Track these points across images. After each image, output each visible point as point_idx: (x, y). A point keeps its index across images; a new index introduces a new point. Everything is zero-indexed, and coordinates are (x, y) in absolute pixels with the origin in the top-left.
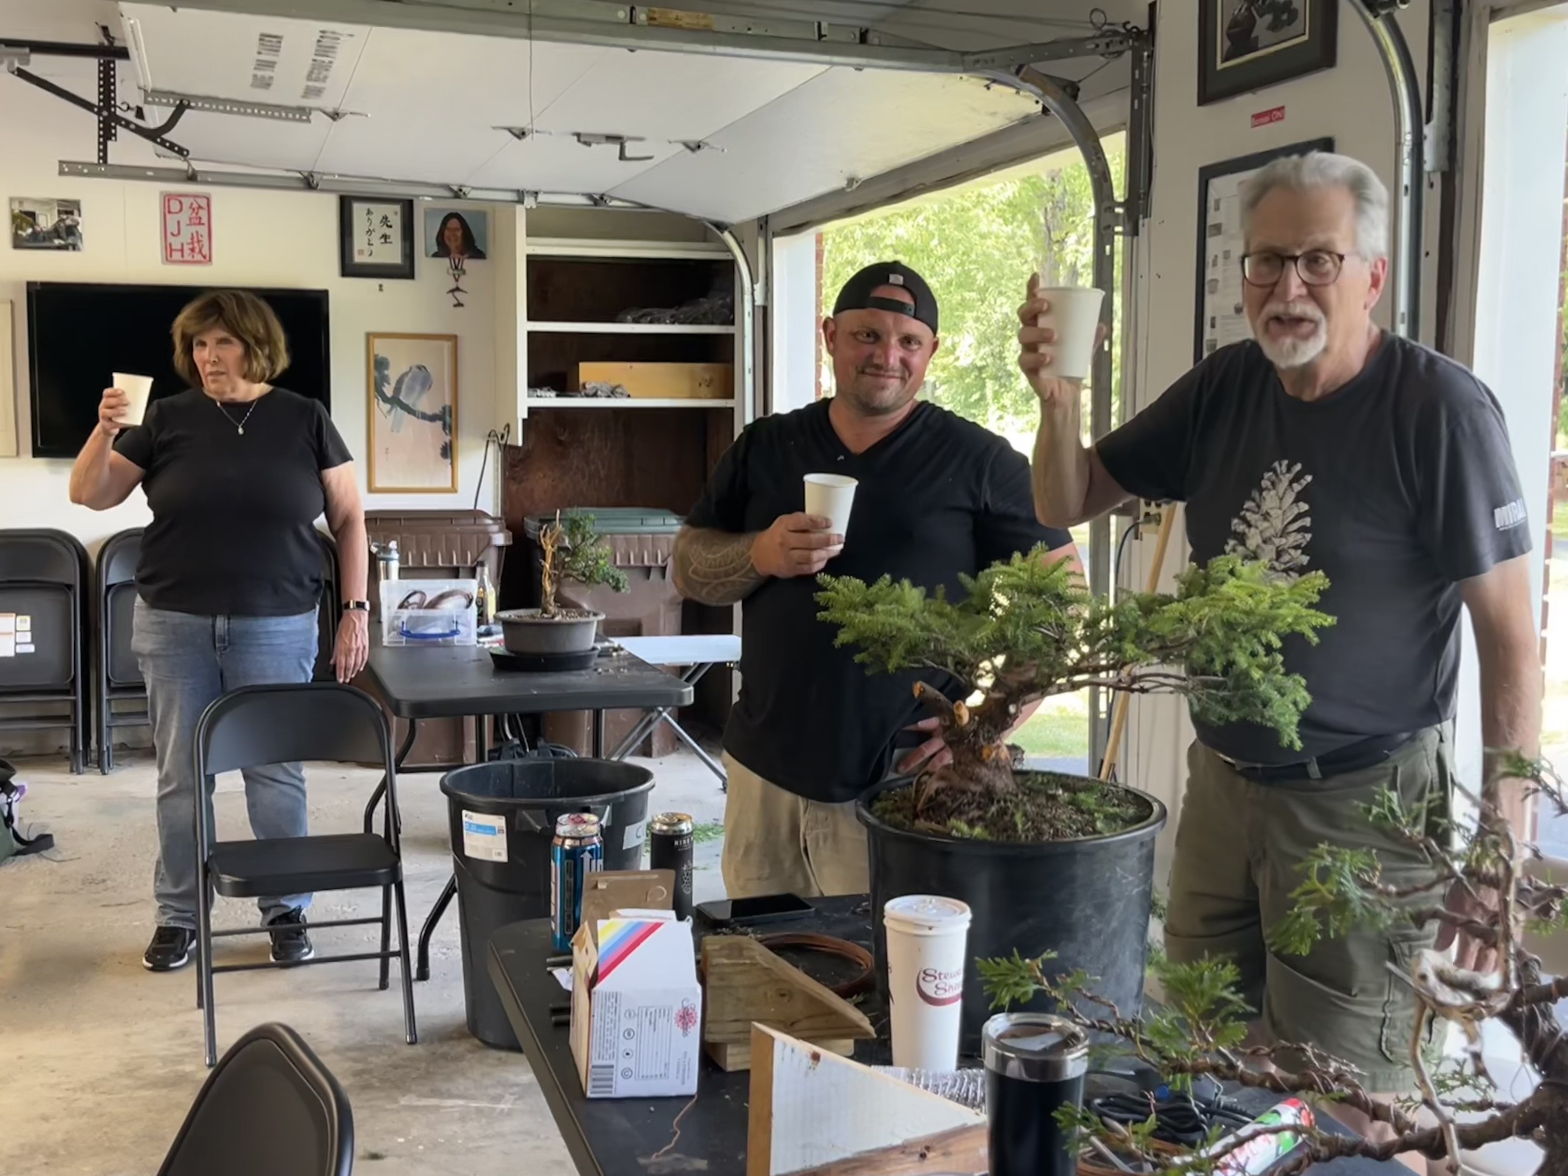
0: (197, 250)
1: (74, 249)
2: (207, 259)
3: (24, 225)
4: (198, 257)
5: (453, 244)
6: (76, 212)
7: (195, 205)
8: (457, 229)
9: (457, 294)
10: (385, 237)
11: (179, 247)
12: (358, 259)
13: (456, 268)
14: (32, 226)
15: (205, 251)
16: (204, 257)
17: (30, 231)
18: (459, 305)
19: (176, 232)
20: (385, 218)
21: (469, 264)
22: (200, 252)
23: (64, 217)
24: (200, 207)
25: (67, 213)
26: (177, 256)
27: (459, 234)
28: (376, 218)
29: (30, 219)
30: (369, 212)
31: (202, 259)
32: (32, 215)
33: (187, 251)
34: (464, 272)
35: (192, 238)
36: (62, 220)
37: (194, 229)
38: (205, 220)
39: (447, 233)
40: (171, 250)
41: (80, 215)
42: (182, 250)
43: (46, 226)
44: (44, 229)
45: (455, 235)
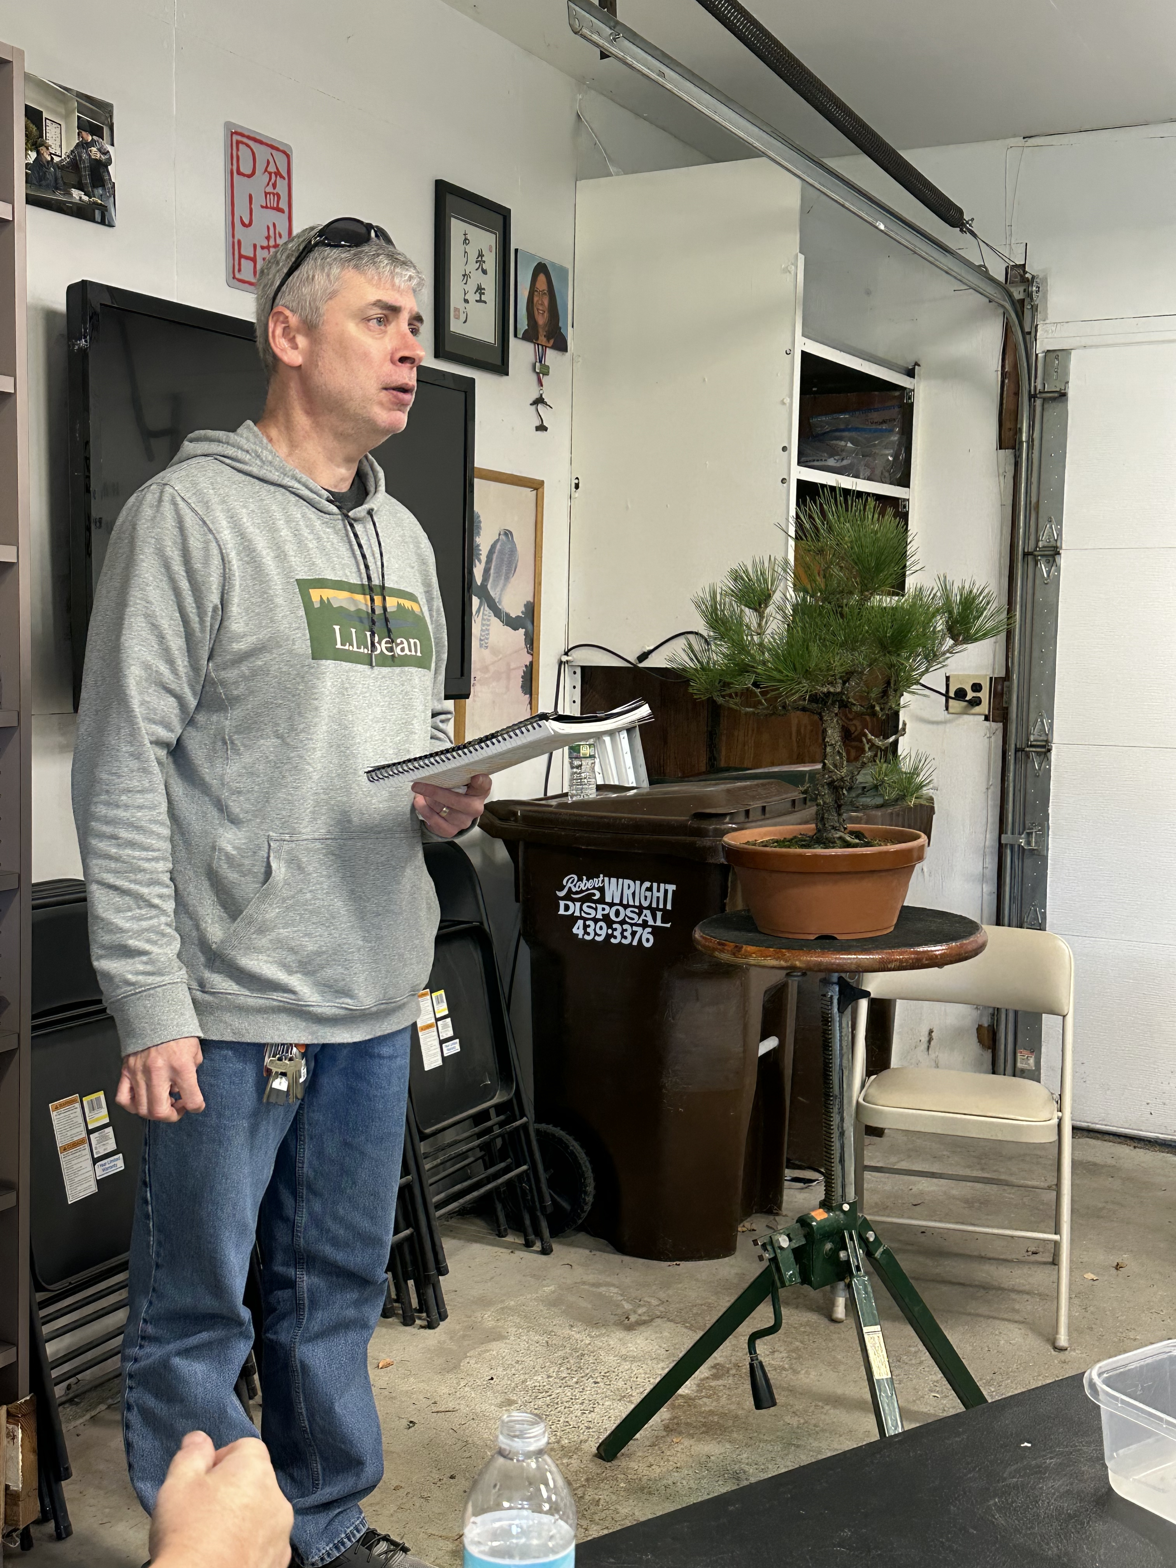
1: (103, 222)
5: (542, 320)
6: (106, 131)
7: (272, 168)
8: (544, 294)
9: (540, 407)
10: (480, 290)
11: (251, 254)
12: (455, 325)
13: (540, 362)
14: (38, 149)
17: (32, 156)
18: (541, 428)
19: (247, 221)
20: (481, 255)
21: (551, 356)
23: (88, 137)
24: (278, 173)
26: (247, 269)
27: (546, 302)
28: (472, 252)
30: (466, 241)
32: (40, 120)
34: (545, 371)
35: (268, 239)
36: (83, 145)
37: (271, 216)
38: (283, 205)
39: (536, 299)
40: (241, 256)
41: (113, 145)
42: (254, 260)
43: (58, 153)
44: (56, 159)
45: (542, 304)
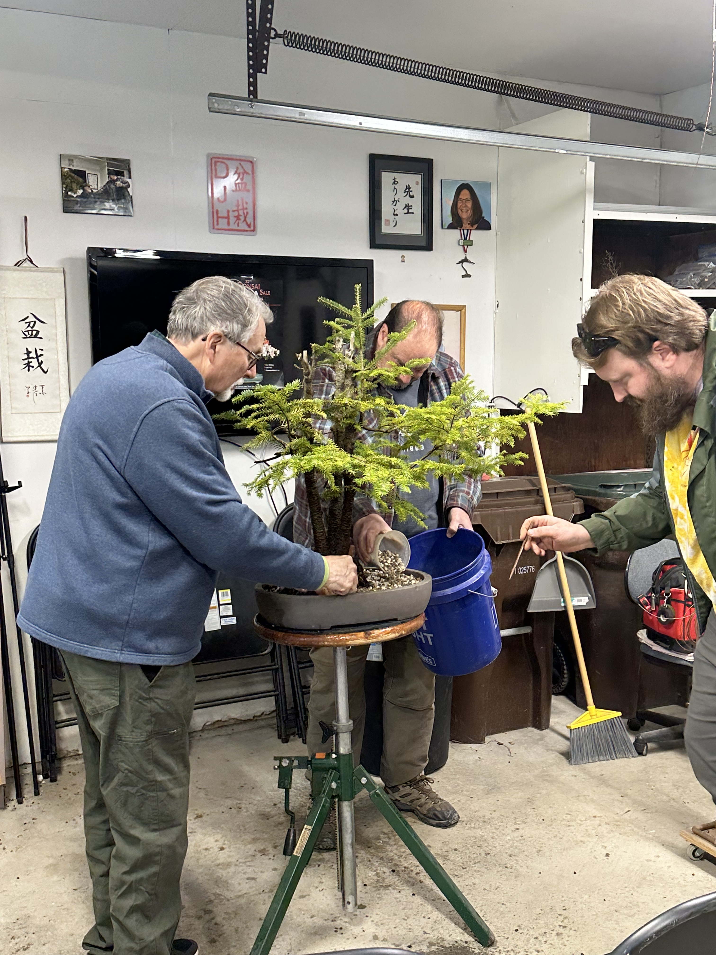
0: (242, 218)
1: (125, 215)
2: (252, 229)
3: (74, 186)
4: (243, 226)
5: (465, 215)
7: (241, 170)
8: (467, 200)
9: (465, 264)
10: (408, 207)
11: (226, 215)
12: (385, 229)
13: (465, 239)
14: (82, 187)
15: (250, 220)
16: (249, 226)
17: (80, 192)
18: (467, 276)
19: (222, 199)
20: (408, 188)
21: (476, 235)
22: (245, 220)
23: (115, 178)
24: (245, 172)
25: (119, 173)
26: (223, 223)
28: (401, 187)
29: (81, 180)
30: (395, 182)
31: (247, 228)
32: (82, 174)
33: (232, 220)
34: (471, 243)
35: (238, 206)
36: (112, 181)
37: (239, 195)
38: (250, 186)
39: (459, 205)
40: (218, 217)
42: (228, 218)
43: (96, 187)
44: (95, 191)
45: (466, 206)
